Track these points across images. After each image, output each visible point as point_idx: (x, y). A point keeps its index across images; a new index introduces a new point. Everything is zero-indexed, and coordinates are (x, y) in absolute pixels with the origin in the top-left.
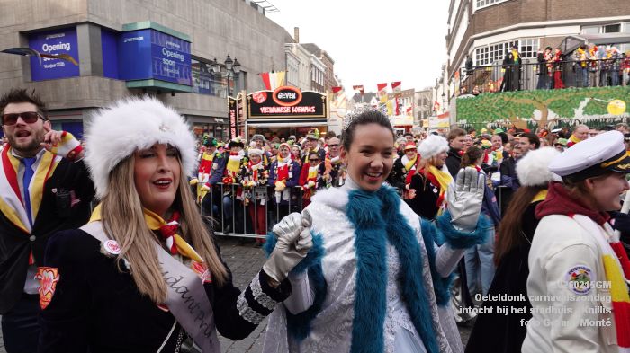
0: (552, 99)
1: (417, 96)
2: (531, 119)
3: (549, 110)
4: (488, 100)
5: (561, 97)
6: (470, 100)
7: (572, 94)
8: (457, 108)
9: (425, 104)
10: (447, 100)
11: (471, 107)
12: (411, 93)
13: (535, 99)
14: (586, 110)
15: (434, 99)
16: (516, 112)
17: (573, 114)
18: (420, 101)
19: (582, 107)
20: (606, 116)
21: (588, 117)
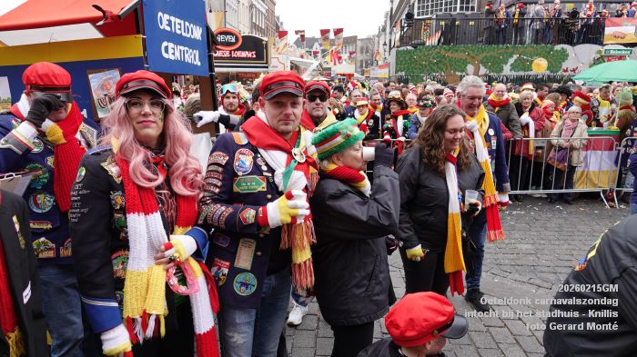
0: (484, 55)
1: (359, 43)
2: (464, 74)
3: (481, 65)
4: (426, 53)
5: (492, 53)
6: (409, 52)
7: (502, 51)
8: (397, 59)
9: (367, 52)
10: (388, 49)
11: (410, 59)
12: (353, 40)
13: (469, 54)
14: (514, 67)
15: (376, 48)
16: (451, 65)
17: (502, 70)
18: (362, 49)
19: (509, 64)
20: (530, 73)
21: (514, 74)
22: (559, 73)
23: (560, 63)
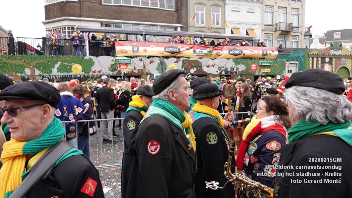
0: (36, 62)
2: (23, 74)
3: (35, 69)
5: (42, 61)
13: (25, 61)
14: (59, 70)
17: (51, 72)
19: (56, 68)
20: (71, 74)
21: (61, 74)
22: (90, 73)
23: (90, 67)
